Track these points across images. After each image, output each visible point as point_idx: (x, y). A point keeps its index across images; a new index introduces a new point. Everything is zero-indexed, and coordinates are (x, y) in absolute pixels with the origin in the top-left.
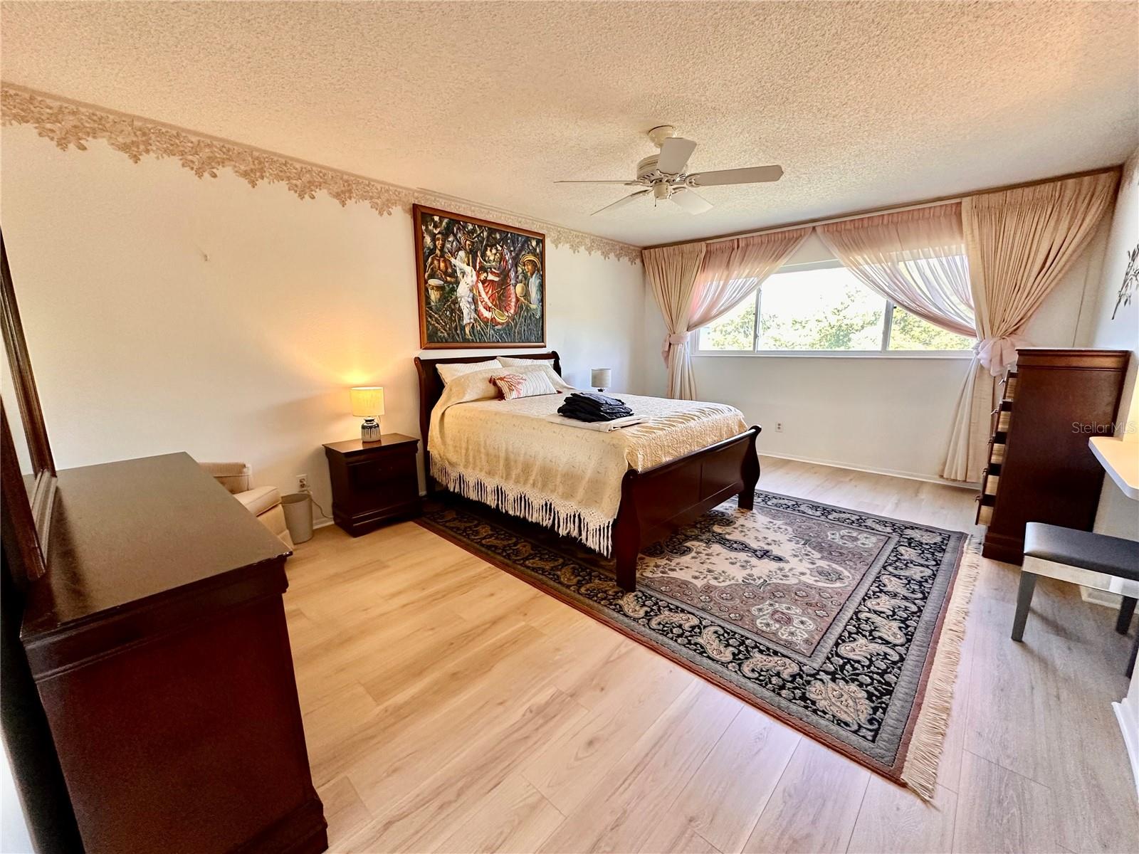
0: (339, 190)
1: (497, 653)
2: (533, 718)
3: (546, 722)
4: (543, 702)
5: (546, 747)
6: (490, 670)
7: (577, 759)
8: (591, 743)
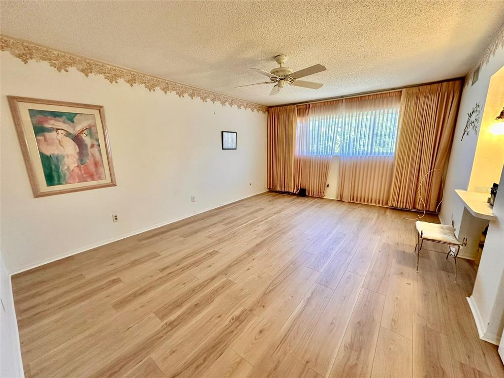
0: (130, 79)
1: (216, 292)
2: (234, 322)
3: (240, 324)
4: (238, 315)
5: (242, 334)
6: (213, 301)
7: (256, 339)
8: (261, 332)
